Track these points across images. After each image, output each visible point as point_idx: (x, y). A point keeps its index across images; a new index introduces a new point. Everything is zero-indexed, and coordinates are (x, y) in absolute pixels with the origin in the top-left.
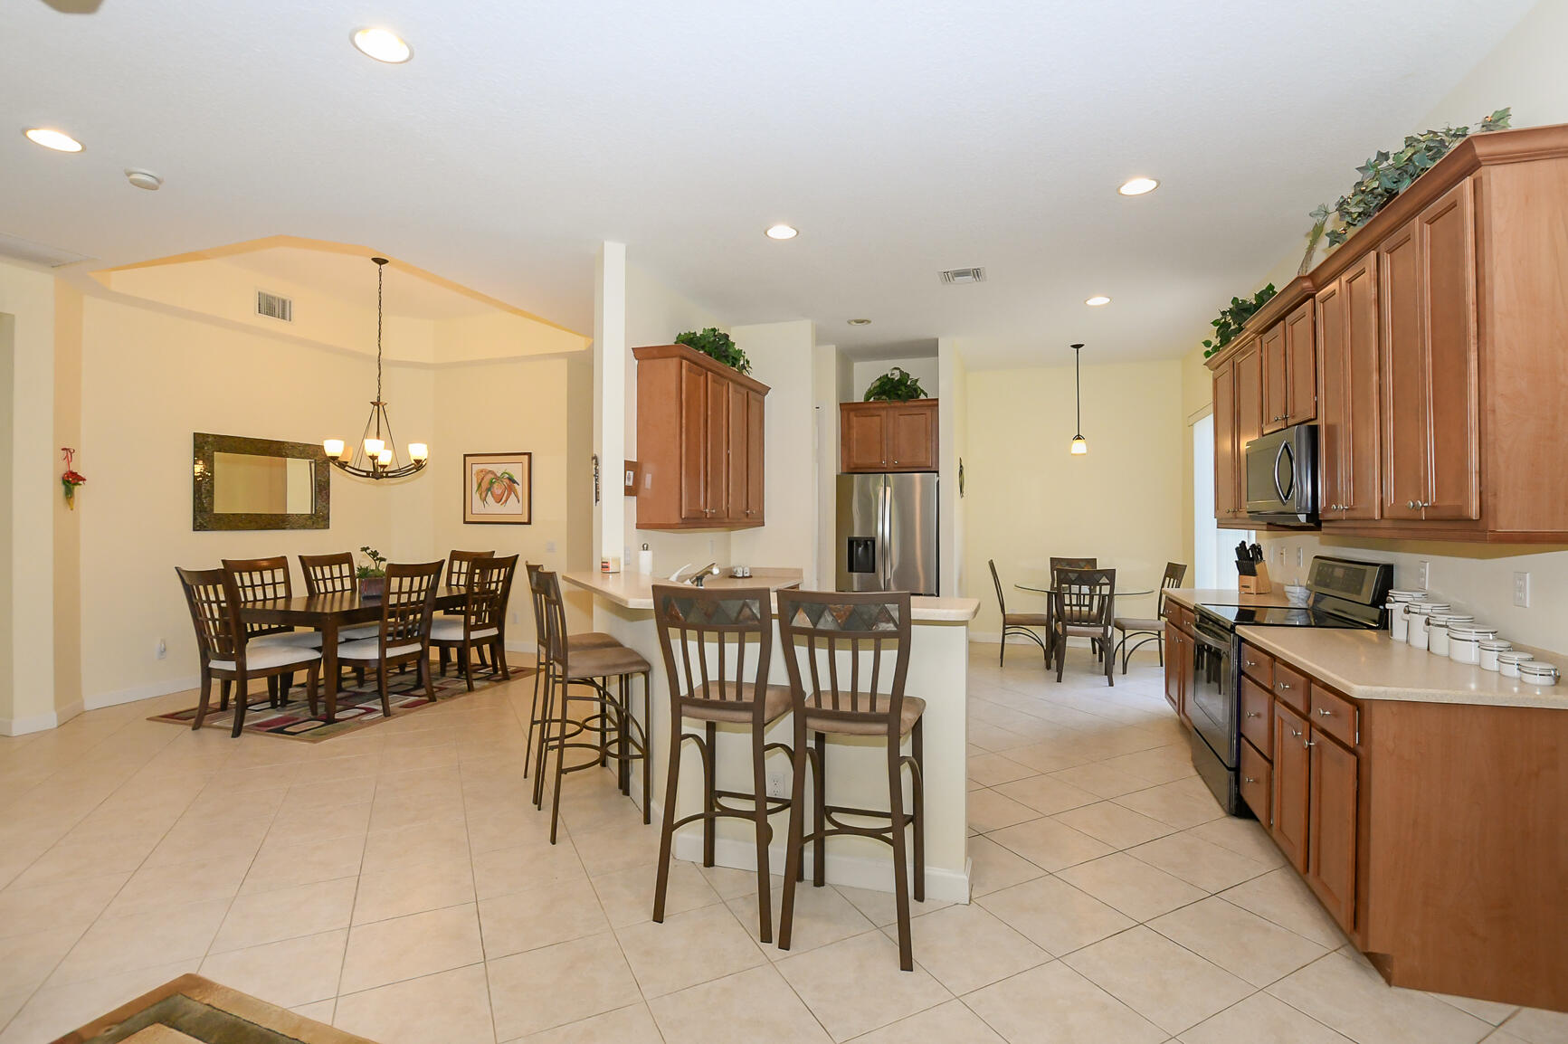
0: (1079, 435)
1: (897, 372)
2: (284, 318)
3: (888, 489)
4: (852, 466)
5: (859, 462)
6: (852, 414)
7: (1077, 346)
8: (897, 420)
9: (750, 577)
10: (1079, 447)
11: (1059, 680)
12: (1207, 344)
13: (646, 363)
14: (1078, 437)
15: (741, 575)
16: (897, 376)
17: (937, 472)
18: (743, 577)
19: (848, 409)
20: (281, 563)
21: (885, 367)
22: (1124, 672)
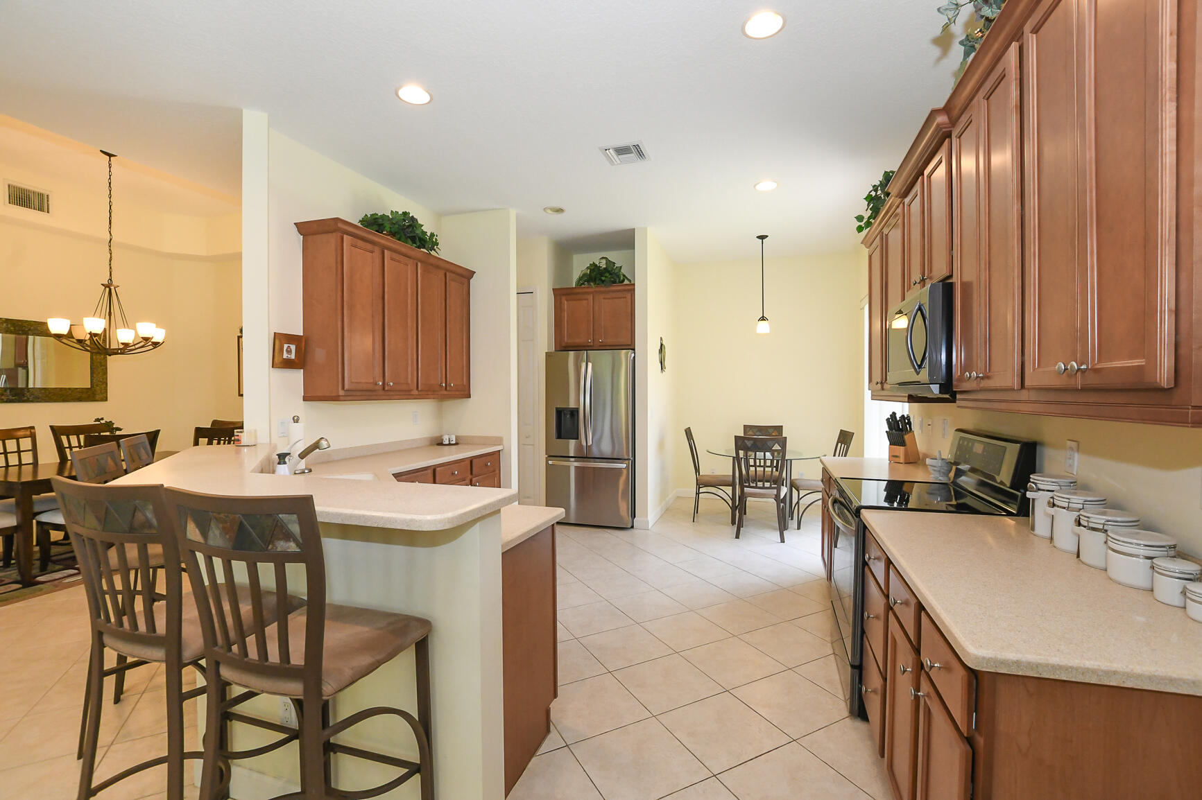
0: (763, 317)
1: (604, 261)
2: (41, 209)
3: (590, 365)
4: (564, 345)
5: (569, 341)
6: (564, 298)
7: (762, 237)
8: (603, 302)
9: (456, 444)
10: (763, 327)
11: (737, 537)
12: (860, 218)
13: (310, 238)
14: (763, 318)
15: (447, 442)
16: (603, 265)
17: (634, 349)
18: (450, 444)
19: (561, 294)
20: (31, 433)
21: (596, 258)
22: (799, 528)
